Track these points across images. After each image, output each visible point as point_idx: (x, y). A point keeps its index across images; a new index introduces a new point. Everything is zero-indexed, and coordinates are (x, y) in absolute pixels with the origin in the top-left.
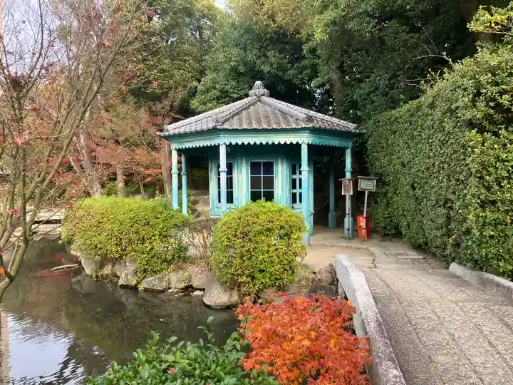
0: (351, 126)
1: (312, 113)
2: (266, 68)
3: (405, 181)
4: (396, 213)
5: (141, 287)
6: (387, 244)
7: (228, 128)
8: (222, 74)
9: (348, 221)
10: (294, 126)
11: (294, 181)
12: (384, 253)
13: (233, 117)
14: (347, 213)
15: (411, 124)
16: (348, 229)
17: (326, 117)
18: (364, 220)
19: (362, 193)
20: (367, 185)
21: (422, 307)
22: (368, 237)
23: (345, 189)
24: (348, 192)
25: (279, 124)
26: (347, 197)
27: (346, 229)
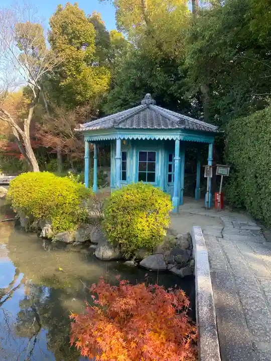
0: (214, 128)
1: (185, 117)
2: (154, 84)
3: (250, 171)
4: (242, 193)
5: (54, 240)
6: (235, 214)
7: (123, 127)
8: (124, 88)
9: (208, 196)
10: (170, 127)
11: (170, 166)
12: (232, 222)
13: (127, 119)
14: (208, 190)
15: (257, 128)
16: (208, 202)
17: (196, 121)
18: (220, 196)
19: (219, 176)
20: (223, 171)
21: (253, 285)
22: (222, 208)
23: (207, 173)
24: (209, 176)
25: (159, 125)
26: (208, 178)
27: (206, 202)
